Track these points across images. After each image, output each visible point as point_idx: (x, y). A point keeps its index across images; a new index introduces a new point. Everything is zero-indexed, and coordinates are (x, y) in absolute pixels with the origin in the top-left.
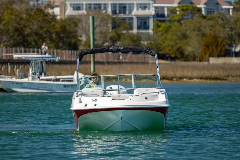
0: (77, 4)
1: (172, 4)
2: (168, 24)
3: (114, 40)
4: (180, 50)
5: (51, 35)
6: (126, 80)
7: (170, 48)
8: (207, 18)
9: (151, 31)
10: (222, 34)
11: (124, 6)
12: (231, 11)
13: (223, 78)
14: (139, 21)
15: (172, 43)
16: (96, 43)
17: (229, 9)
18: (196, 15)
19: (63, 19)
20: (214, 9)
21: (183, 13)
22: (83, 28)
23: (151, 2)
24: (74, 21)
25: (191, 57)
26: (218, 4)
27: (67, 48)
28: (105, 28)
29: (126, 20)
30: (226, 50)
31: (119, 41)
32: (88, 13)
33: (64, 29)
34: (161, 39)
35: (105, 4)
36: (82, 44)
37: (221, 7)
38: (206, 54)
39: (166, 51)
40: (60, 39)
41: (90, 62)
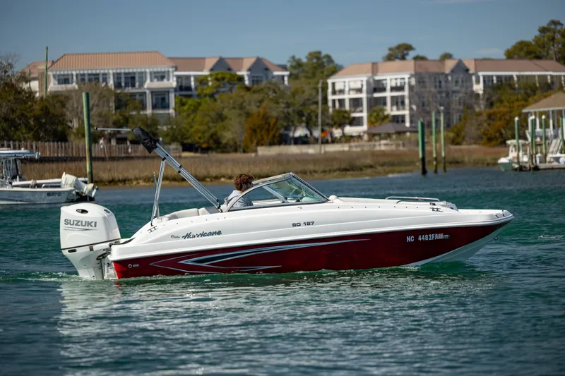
0: (64, 75)
1: (202, 71)
2: (197, 100)
3: (118, 125)
4: (215, 137)
5: (27, 121)
6: (138, 183)
7: (199, 135)
8: (253, 89)
9: (171, 111)
10: (275, 112)
11: (132, 75)
12: (286, 79)
14: (154, 97)
15: (205, 127)
17: (283, 77)
18: (236, 86)
19: (45, 97)
20: (262, 77)
21: (218, 83)
22: (73, 109)
23: (171, 70)
24: (60, 100)
25: (231, 147)
26: (267, 69)
27: (51, 139)
28: (106, 109)
29: (135, 96)
30: (281, 135)
32: (79, 87)
33: (46, 111)
34: (186, 121)
35: (104, 74)
36: (73, 133)
37: (272, 73)
38: (252, 142)
39: (196, 138)
40: (41, 126)
41: (85, 158)
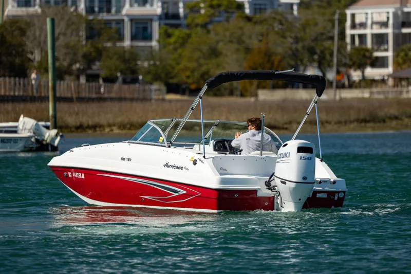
2: (186, 31)
3: (89, 60)
4: (206, 77)
6: (112, 130)
7: (188, 73)
8: (255, 20)
9: (154, 43)
10: (280, 48)
12: (295, 8)
13: (281, 126)
14: (134, 25)
15: (192, 65)
16: (57, 64)
17: (292, 5)
18: (235, 15)
20: (265, 5)
21: (212, 11)
22: (35, 38)
24: (19, 26)
25: (226, 89)
27: (6, 74)
28: (74, 39)
29: (110, 23)
31: (99, 60)
32: (43, 11)
34: (172, 57)
36: (34, 66)
39: (182, 77)
41: (48, 98)
